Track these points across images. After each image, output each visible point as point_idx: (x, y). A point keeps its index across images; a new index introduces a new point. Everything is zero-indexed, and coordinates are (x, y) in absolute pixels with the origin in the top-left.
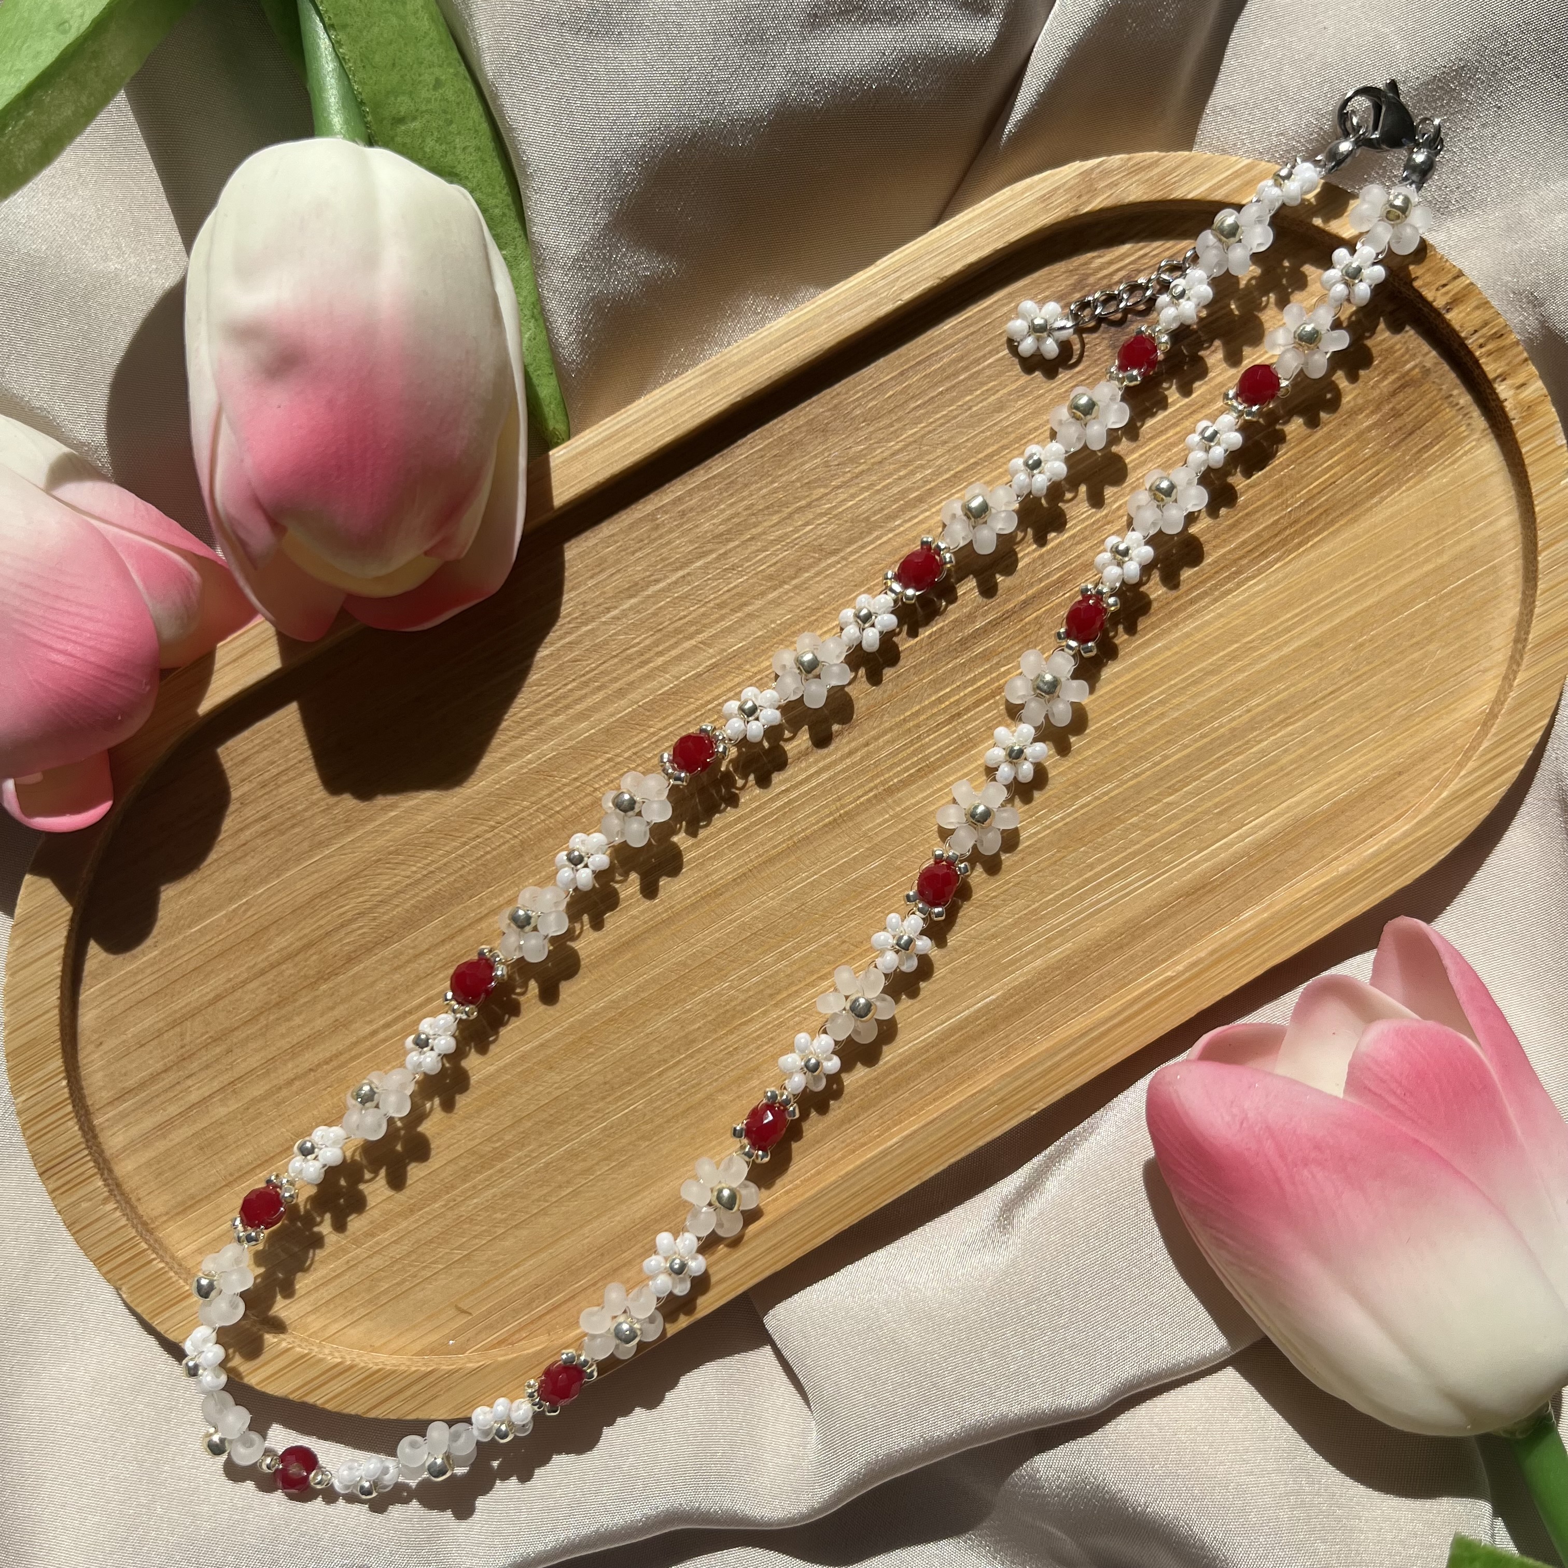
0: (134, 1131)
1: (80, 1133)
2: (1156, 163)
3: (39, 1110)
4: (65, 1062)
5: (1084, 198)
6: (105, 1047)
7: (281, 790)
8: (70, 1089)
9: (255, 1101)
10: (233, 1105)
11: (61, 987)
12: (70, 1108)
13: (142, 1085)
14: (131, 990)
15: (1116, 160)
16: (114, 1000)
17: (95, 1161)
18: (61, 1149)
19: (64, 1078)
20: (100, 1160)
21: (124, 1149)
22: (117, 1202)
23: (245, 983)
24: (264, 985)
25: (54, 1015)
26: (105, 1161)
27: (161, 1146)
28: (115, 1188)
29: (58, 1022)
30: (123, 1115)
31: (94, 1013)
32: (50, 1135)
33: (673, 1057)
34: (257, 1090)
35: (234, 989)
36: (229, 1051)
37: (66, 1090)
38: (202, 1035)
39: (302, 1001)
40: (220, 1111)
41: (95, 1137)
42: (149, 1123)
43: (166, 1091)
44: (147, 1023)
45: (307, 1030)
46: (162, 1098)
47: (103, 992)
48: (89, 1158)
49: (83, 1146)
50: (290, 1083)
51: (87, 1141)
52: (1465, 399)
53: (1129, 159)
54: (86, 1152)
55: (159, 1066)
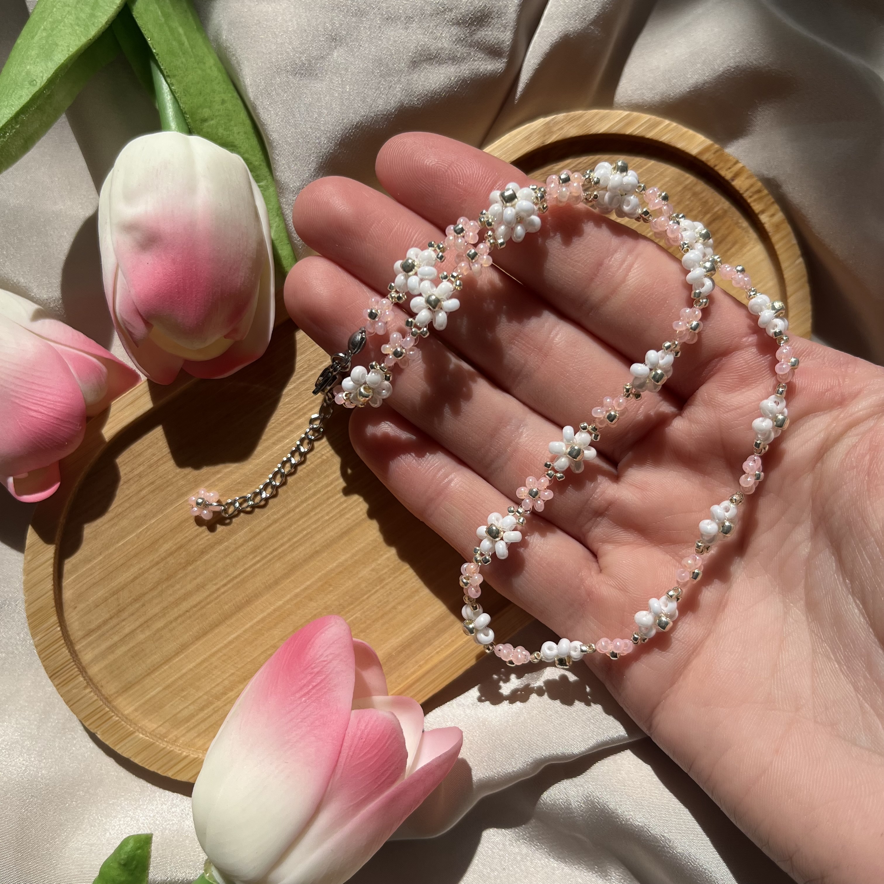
0: (97, 651)
1: (69, 654)
2: (581, 117)
3: (46, 644)
4: (58, 618)
5: (547, 137)
6: (78, 609)
7: (160, 468)
8: (62, 632)
9: (159, 630)
10: (148, 633)
11: (54, 579)
12: (63, 641)
13: (99, 627)
14: (90, 578)
15: (561, 116)
16: (80, 584)
17: (78, 668)
18: (60, 663)
19: (59, 626)
20: (80, 667)
21: (92, 661)
22: (92, 688)
23: (149, 569)
24: (158, 569)
25: (51, 594)
26: (83, 668)
27: (111, 657)
28: (90, 681)
29: (53, 597)
30: (90, 644)
31: (71, 591)
32: (53, 656)
33: (373, 588)
34: (160, 624)
35: (143, 573)
36: (143, 605)
37: (60, 632)
38: (129, 598)
39: (179, 576)
40: (141, 637)
41: (77, 656)
42: (104, 646)
43: (112, 628)
44: (100, 594)
45: (183, 591)
46: (110, 633)
47: (74, 581)
48: (75, 666)
49: (72, 660)
50: (176, 619)
51: (73, 658)
52: (745, 224)
53: (568, 116)
54: (73, 663)
55: (107, 616)
